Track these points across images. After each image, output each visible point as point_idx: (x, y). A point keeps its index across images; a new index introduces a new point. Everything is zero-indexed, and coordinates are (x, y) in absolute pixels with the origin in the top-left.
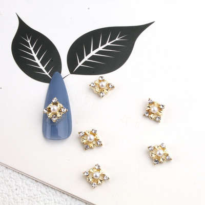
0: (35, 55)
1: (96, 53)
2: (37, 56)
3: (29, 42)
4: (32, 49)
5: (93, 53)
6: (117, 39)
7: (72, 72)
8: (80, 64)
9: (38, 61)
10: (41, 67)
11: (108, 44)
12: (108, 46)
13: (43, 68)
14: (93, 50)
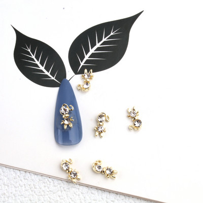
0: (38, 63)
1: (95, 51)
2: (40, 63)
3: (29, 51)
4: (33, 57)
5: (92, 51)
6: (112, 34)
7: (76, 72)
8: (82, 64)
9: (42, 68)
10: (46, 73)
11: (104, 40)
13: (48, 74)
14: (92, 48)
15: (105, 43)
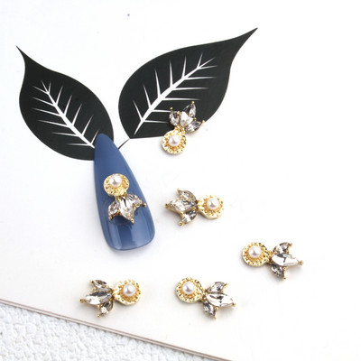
0: (63, 115)
1: (167, 97)
2: (67, 116)
3: (48, 93)
4: (55, 105)
5: (162, 97)
6: (199, 68)
7: (132, 135)
8: (143, 120)
9: (70, 125)
10: (78, 134)
11: (185, 78)
12: (185, 81)
13: (81, 136)
14: (161, 93)
15: (185, 84)
